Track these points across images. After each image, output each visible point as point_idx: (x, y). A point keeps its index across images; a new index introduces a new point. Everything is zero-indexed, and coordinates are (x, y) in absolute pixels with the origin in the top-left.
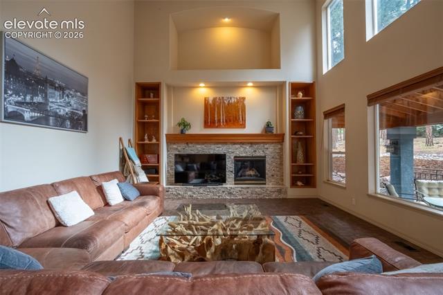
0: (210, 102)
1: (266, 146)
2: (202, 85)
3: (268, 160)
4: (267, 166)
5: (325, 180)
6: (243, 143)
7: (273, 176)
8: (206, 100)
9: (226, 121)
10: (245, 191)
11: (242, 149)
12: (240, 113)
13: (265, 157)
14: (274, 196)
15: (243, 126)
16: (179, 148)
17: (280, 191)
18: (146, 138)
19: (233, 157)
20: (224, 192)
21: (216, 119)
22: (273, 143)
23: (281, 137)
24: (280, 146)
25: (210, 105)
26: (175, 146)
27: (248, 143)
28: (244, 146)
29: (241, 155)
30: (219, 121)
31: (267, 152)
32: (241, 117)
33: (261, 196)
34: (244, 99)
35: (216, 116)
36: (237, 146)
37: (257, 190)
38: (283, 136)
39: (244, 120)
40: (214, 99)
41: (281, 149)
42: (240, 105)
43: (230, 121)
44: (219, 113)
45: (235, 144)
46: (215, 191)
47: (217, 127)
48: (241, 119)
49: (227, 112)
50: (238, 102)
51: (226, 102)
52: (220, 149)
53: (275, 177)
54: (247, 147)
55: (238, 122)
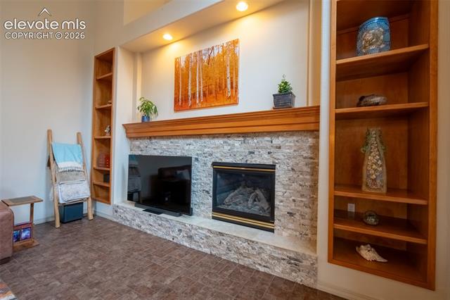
0: (183, 64)
1: (278, 141)
2: (167, 36)
3: (281, 176)
4: (279, 190)
6: (229, 135)
7: (291, 214)
8: (177, 62)
9: (205, 95)
10: (215, 240)
11: (227, 148)
12: (228, 75)
13: (273, 167)
14: (278, 270)
15: (234, 101)
17: (295, 262)
19: (209, 164)
21: (190, 94)
22: (292, 133)
23: (312, 118)
24: (311, 141)
25: (182, 70)
27: (239, 135)
28: (231, 141)
29: (225, 160)
30: (194, 95)
31: (279, 155)
32: (229, 82)
33: (248, 262)
34: (235, 43)
35: (190, 88)
36: (219, 141)
39: (235, 87)
40: (188, 57)
41: (315, 148)
42: (228, 59)
43: (211, 93)
44: (194, 81)
45: (214, 136)
46: (168, 224)
47: (190, 108)
48: (229, 86)
49: (207, 77)
50: (224, 53)
51: (205, 58)
52: (192, 147)
53: (297, 216)
54: (237, 143)
55: (223, 94)
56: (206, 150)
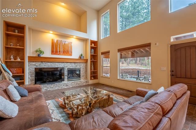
0: (55, 41)
1: (81, 64)
2: (51, 32)
3: (81, 70)
4: (81, 72)
5: (101, 76)
6: (71, 63)
8: (53, 40)
9: (63, 52)
10: (73, 84)
11: (71, 65)
12: (70, 49)
13: (80, 68)
14: (84, 84)
15: (71, 55)
16: (36, 64)
18: (12, 57)
19: (67, 69)
20: (64, 85)
21: (58, 50)
22: (83, 63)
23: (86, 61)
24: (85, 64)
25: (55, 43)
26: (34, 63)
27: (74, 63)
28: (72, 64)
29: (70, 68)
30: (60, 51)
31: (81, 66)
32: (70, 51)
33: (80, 85)
34: (71, 43)
35: (58, 49)
36: (69, 64)
37: (78, 82)
38: (87, 60)
39: (71, 52)
40: (57, 41)
42: (70, 45)
43: (65, 52)
44: (60, 48)
45: (67, 63)
46: (59, 85)
47: (59, 54)
48: (70, 52)
49: (64, 48)
51: (63, 43)
52: (61, 65)
53: (84, 76)
54: (73, 64)
55: (69, 53)
56: (65, 66)
